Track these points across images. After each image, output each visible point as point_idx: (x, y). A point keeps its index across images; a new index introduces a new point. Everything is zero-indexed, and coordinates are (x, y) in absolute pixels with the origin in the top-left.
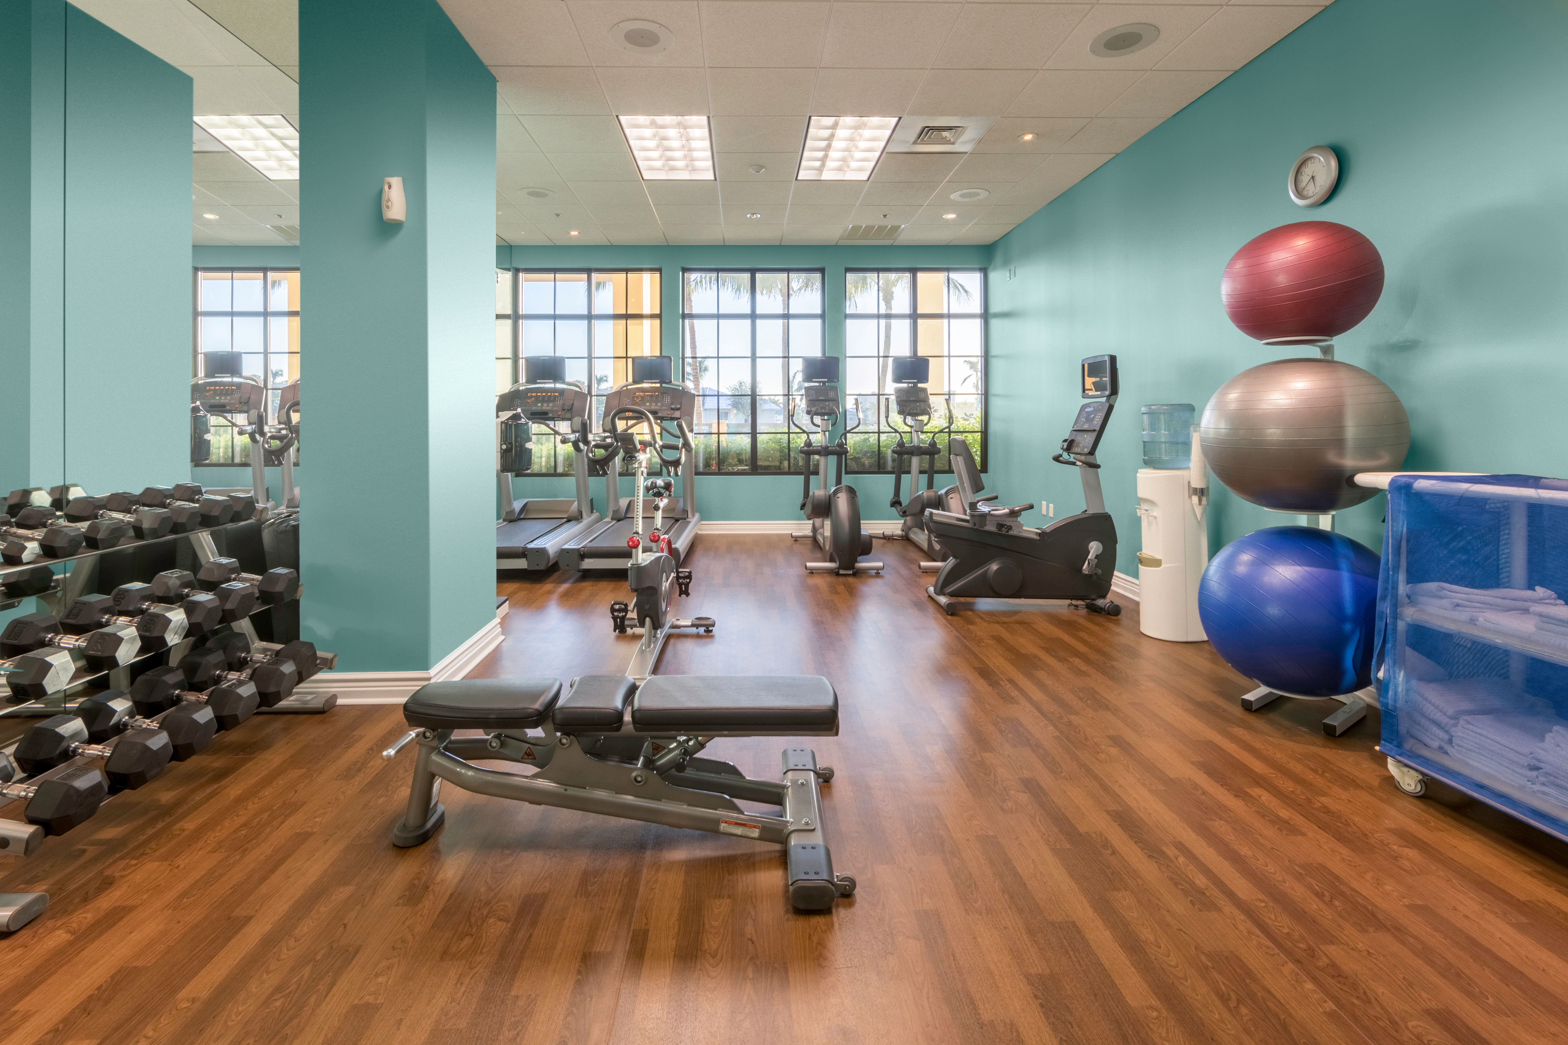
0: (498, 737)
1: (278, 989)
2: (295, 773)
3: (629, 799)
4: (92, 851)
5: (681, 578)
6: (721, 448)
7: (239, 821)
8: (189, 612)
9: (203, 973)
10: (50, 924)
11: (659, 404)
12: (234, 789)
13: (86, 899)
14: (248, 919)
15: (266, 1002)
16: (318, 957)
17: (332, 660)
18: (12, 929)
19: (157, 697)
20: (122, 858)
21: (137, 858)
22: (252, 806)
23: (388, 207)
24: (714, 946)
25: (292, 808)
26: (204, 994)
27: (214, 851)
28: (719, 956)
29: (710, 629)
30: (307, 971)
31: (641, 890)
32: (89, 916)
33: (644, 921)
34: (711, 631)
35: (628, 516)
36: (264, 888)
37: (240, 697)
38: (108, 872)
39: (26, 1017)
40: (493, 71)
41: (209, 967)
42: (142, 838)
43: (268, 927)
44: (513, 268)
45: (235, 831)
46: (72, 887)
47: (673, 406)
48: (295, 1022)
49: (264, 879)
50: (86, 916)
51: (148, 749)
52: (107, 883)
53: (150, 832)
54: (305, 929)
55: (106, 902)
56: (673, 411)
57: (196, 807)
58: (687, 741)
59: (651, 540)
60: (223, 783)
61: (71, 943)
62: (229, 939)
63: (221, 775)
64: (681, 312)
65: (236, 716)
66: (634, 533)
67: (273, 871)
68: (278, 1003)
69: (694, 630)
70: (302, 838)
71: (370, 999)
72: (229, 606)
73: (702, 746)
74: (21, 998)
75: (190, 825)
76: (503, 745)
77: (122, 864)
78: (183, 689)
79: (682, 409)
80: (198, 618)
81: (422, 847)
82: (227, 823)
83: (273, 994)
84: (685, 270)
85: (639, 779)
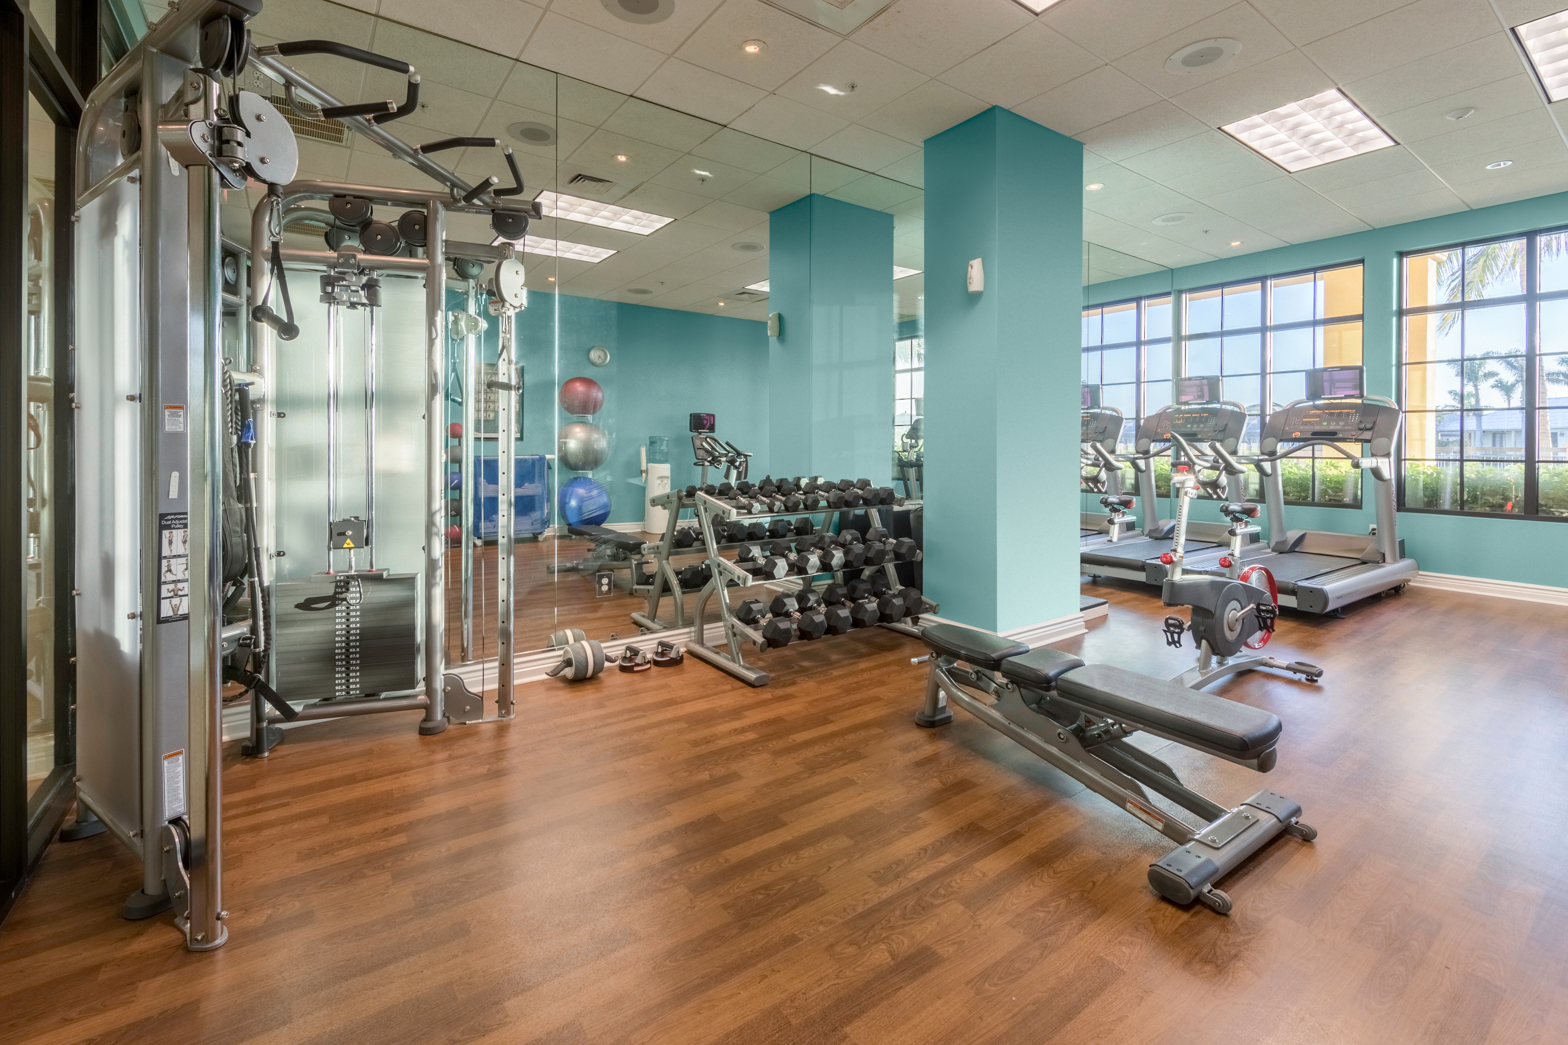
0: (977, 672)
1: (824, 754)
2: (896, 668)
3: (1054, 750)
4: (796, 668)
5: (1263, 611)
6: (1465, 480)
7: (856, 680)
8: (846, 554)
9: (803, 733)
10: (768, 689)
11: (1342, 423)
12: (863, 665)
13: (784, 686)
14: (832, 722)
15: (816, 756)
16: (847, 751)
17: (935, 607)
18: (756, 685)
19: (833, 600)
20: (804, 676)
21: (808, 678)
22: (866, 676)
23: (970, 283)
24: (1061, 868)
25: (882, 683)
26: (799, 741)
27: (837, 688)
28: (1058, 875)
29: (1315, 678)
30: (839, 753)
31: (1040, 815)
32: (781, 692)
33: (1026, 829)
34: (1316, 681)
35: (1297, 550)
36: (846, 713)
37: (866, 610)
38: (796, 679)
39: (745, 717)
40: (1076, 138)
41: (806, 732)
42: (815, 671)
43: (837, 729)
44: (1175, 291)
45: (851, 684)
46: (782, 679)
47: (1362, 426)
48: (822, 769)
49: (849, 709)
50: (780, 692)
51: (813, 620)
52: (794, 683)
53: (820, 670)
54: (850, 738)
55: (789, 690)
56: (1361, 432)
57: (842, 667)
58: (1113, 725)
59: (1222, 566)
60: (860, 660)
61: (770, 700)
62: (819, 726)
63: (861, 656)
64: (1395, 308)
65: (863, 621)
66: (1172, 550)
67: (854, 707)
68: (821, 759)
69: (1290, 674)
70: (876, 699)
71: (856, 779)
72: (869, 555)
73: (1126, 733)
74: (747, 710)
75: (836, 673)
76: (979, 679)
77: (803, 678)
78: (846, 599)
79: (1376, 429)
80: (851, 558)
81: (929, 729)
82: (850, 679)
83: (821, 754)
84: (1401, 255)
85: (1062, 736)
